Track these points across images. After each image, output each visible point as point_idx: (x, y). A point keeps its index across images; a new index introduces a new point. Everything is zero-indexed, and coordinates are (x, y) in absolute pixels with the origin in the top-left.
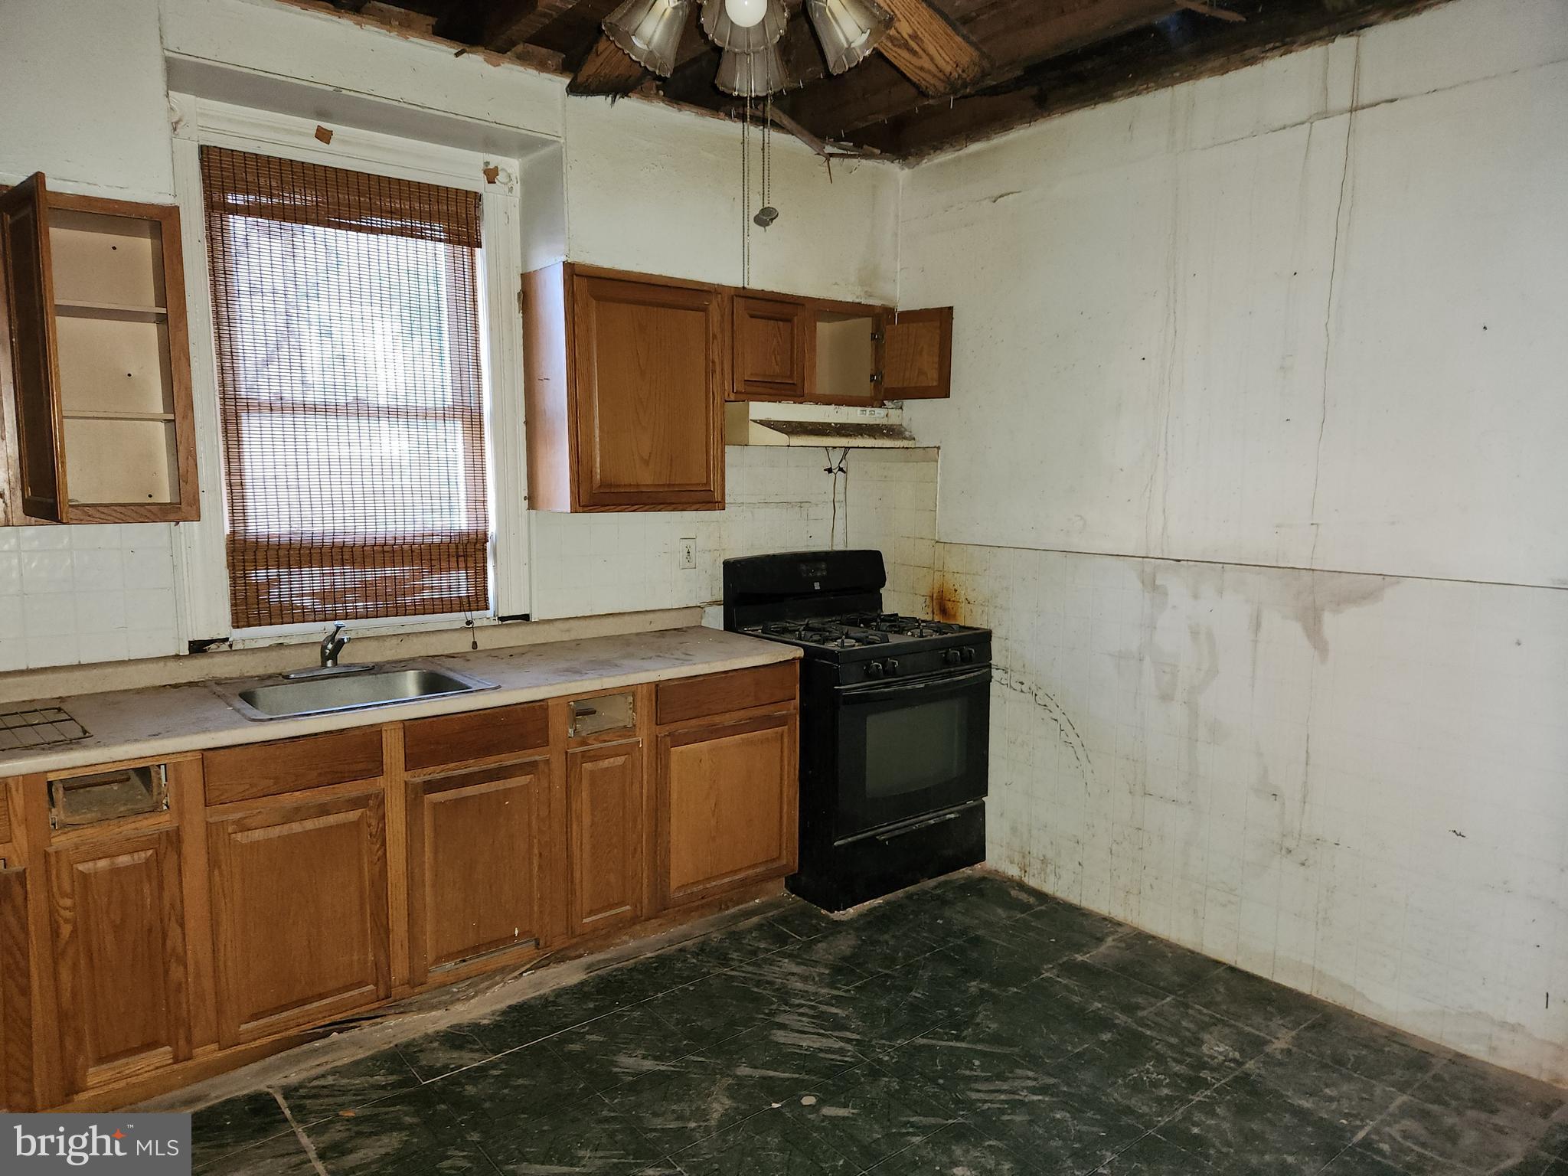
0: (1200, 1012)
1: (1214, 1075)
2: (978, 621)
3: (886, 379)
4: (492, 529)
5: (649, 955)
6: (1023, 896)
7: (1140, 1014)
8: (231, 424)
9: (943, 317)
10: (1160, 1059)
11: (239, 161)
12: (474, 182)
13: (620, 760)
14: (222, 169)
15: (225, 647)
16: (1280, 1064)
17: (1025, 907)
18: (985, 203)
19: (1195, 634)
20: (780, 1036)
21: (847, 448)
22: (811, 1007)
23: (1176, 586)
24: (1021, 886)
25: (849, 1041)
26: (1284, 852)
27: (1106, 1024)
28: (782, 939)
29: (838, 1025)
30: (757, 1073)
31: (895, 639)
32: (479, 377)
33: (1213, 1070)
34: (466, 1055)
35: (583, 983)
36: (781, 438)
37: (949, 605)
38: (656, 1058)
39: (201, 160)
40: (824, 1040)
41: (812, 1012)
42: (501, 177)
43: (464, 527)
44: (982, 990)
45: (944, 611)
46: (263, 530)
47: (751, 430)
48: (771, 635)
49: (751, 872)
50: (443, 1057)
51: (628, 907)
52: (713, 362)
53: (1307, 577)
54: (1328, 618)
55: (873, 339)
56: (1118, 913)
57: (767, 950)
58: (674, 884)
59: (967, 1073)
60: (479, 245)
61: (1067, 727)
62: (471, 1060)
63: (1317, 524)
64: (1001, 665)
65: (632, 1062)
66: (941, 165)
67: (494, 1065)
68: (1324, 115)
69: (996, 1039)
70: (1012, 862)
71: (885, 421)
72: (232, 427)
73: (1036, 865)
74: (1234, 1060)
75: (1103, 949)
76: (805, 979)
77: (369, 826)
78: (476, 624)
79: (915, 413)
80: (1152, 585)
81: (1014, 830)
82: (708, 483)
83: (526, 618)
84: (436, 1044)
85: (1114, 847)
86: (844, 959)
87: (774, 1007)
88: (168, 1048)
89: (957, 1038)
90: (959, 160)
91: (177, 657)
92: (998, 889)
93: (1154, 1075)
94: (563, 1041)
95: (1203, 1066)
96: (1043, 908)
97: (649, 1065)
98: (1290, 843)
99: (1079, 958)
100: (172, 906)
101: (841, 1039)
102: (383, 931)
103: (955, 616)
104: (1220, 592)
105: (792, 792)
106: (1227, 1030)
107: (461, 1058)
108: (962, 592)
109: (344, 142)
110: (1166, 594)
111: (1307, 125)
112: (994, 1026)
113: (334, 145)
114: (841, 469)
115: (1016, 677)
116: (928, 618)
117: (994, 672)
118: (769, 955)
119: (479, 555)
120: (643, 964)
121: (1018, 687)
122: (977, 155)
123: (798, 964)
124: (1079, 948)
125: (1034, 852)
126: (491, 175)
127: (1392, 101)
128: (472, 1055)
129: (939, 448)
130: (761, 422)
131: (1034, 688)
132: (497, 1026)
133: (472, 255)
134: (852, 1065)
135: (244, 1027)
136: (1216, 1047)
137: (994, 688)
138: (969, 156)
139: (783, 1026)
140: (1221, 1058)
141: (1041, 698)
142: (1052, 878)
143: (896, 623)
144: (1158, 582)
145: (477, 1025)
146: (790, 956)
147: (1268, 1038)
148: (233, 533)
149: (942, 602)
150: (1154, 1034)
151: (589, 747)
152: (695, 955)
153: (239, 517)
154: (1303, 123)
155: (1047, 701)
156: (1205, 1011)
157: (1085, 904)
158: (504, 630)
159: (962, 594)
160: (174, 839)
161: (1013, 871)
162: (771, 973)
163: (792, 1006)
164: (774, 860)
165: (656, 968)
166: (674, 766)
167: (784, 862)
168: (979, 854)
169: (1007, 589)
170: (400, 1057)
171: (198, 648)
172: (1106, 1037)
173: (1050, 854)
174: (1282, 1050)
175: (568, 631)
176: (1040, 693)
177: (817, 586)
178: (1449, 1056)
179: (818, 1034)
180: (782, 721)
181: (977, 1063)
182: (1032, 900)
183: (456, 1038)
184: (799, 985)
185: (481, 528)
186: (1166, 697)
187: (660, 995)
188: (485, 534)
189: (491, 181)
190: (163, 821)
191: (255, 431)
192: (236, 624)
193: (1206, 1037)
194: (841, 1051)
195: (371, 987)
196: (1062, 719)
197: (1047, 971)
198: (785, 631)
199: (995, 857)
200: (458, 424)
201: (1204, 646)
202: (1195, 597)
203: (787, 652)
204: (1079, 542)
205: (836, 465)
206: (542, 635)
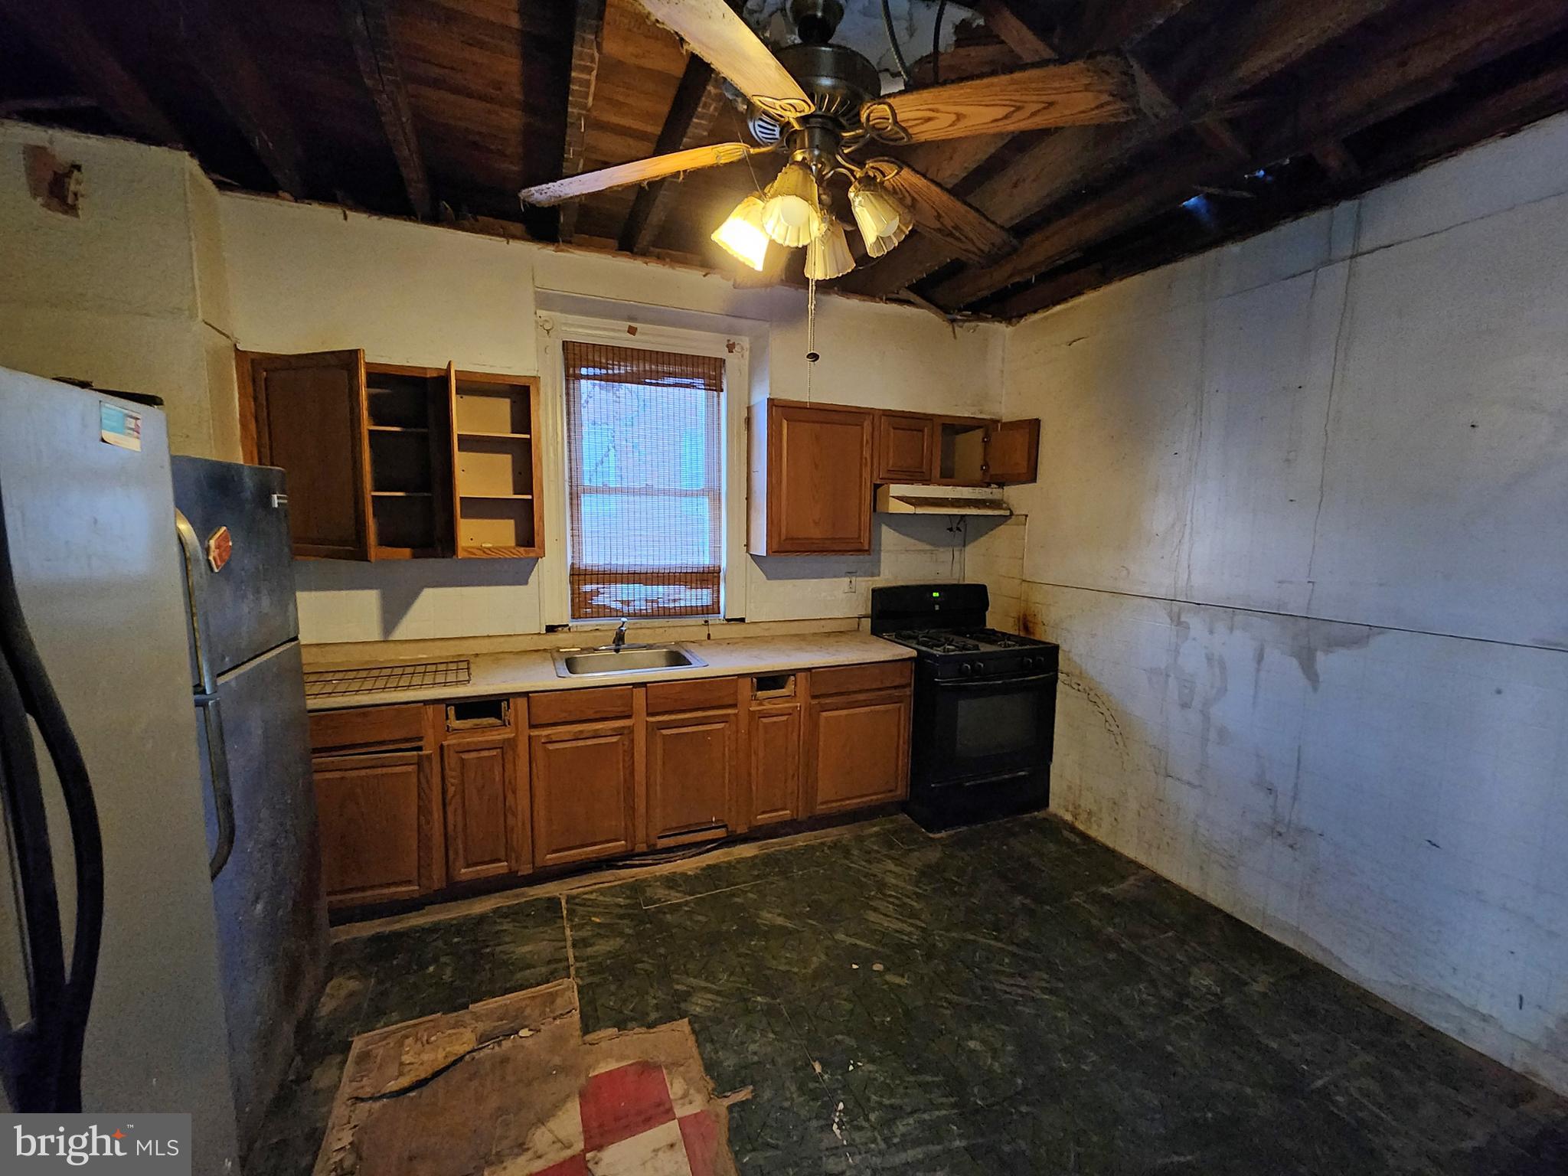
0: (1195, 950)
1: (1196, 1004)
2: (1051, 639)
3: (991, 469)
4: (724, 565)
5: (801, 844)
6: (1072, 837)
7: (1144, 943)
8: (574, 498)
9: (1033, 427)
10: (1153, 982)
11: (584, 349)
12: (721, 352)
13: (785, 718)
14: (574, 354)
15: (566, 629)
16: (1255, 1004)
17: (1069, 844)
18: (1063, 346)
19: (1209, 659)
20: (872, 916)
21: (963, 516)
22: (897, 898)
23: (1196, 623)
24: (1073, 829)
25: (917, 927)
26: (1275, 834)
27: (1114, 946)
28: (891, 846)
29: (914, 914)
30: (850, 940)
31: (985, 648)
32: (720, 471)
33: (1195, 999)
34: (673, 893)
35: (756, 857)
37: (1031, 625)
38: (786, 917)
39: (563, 349)
40: (900, 924)
41: (897, 902)
42: (737, 348)
43: (707, 562)
44: (1023, 904)
45: (1026, 628)
46: (589, 562)
47: (890, 502)
48: (901, 639)
49: (874, 797)
50: (661, 892)
51: (788, 812)
52: (866, 459)
53: (1303, 623)
54: (1320, 656)
55: (983, 441)
56: (1142, 859)
57: (878, 852)
58: (819, 799)
59: (998, 967)
60: (722, 390)
61: (1110, 719)
62: (676, 898)
63: (1313, 583)
64: (1065, 671)
65: (770, 917)
66: (1034, 322)
67: (687, 903)
68: (1328, 263)
69: (1025, 944)
70: (1067, 811)
71: (990, 497)
72: (575, 502)
73: (1083, 816)
74: (1216, 995)
75: (1124, 886)
76: (897, 876)
77: (623, 745)
78: (710, 623)
79: (1011, 492)
80: (1177, 621)
81: (1070, 788)
82: (860, 536)
83: (742, 620)
84: (658, 883)
85: (1142, 811)
86: (929, 866)
87: (873, 893)
88: (506, 863)
89: (996, 938)
90: (1046, 318)
91: (539, 634)
92: (1055, 828)
93: (1144, 996)
94: (733, 895)
95: (1188, 995)
96: (1085, 847)
97: (780, 921)
98: (1281, 828)
99: (1105, 890)
100: (510, 783)
101: (912, 925)
102: (631, 810)
103: (1033, 634)
104: (1231, 629)
105: (904, 747)
106: (1213, 967)
107: (669, 895)
108: (1038, 615)
109: (643, 334)
110: (1188, 628)
111: (1313, 273)
112: (1027, 934)
113: (637, 336)
114: (959, 529)
115: (1075, 680)
116: (1016, 633)
117: (1060, 675)
118: (879, 856)
119: (716, 580)
120: (795, 849)
121: (1076, 687)
122: (1058, 313)
123: (896, 865)
124: (1107, 882)
125: (1083, 805)
126: (731, 348)
127: (1390, 246)
128: (677, 894)
129: (1027, 516)
130: (898, 498)
131: (1087, 688)
132: (696, 876)
133: (719, 396)
134: (914, 946)
135: (549, 856)
136: (1202, 980)
137: (1060, 686)
138: (1053, 315)
139: (875, 910)
140: (1204, 990)
141: (1093, 696)
142: (1095, 827)
143: (993, 636)
144: (1183, 619)
145: (686, 874)
146: (892, 858)
147: (1249, 980)
148: (573, 564)
149: (1026, 622)
150: (1151, 961)
151: (764, 707)
152: (830, 848)
153: (576, 555)
154: (1310, 271)
155: (1096, 699)
156: (1198, 948)
157: (1118, 848)
158: (728, 627)
159: (1039, 618)
160: (511, 743)
161: (1068, 817)
162: (875, 868)
163: (884, 895)
164: (891, 791)
165: (803, 854)
166: (822, 722)
167: (899, 792)
168: (1044, 802)
169: (1071, 616)
170: (636, 888)
171: (551, 629)
172: (1111, 956)
173: (1095, 808)
174: (1259, 992)
175: (768, 629)
176: (1092, 693)
177: (937, 608)
178: (1420, 1028)
179: (897, 919)
180: (899, 700)
181: (1007, 960)
182: (1078, 840)
183: (671, 882)
184: (893, 881)
185: (717, 564)
186: (1185, 706)
187: (800, 873)
188: (719, 567)
189: (731, 351)
190: (506, 734)
191: (588, 505)
192: (573, 617)
193: (1196, 970)
194: (910, 934)
195: (623, 842)
196: (1107, 714)
197: (1077, 897)
198: (910, 637)
199: (1055, 805)
200: (706, 500)
201: (1217, 670)
202: (1211, 632)
203: (907, 652)
204: (1123, 586)
205: (954, 526)
206: (752, 631)
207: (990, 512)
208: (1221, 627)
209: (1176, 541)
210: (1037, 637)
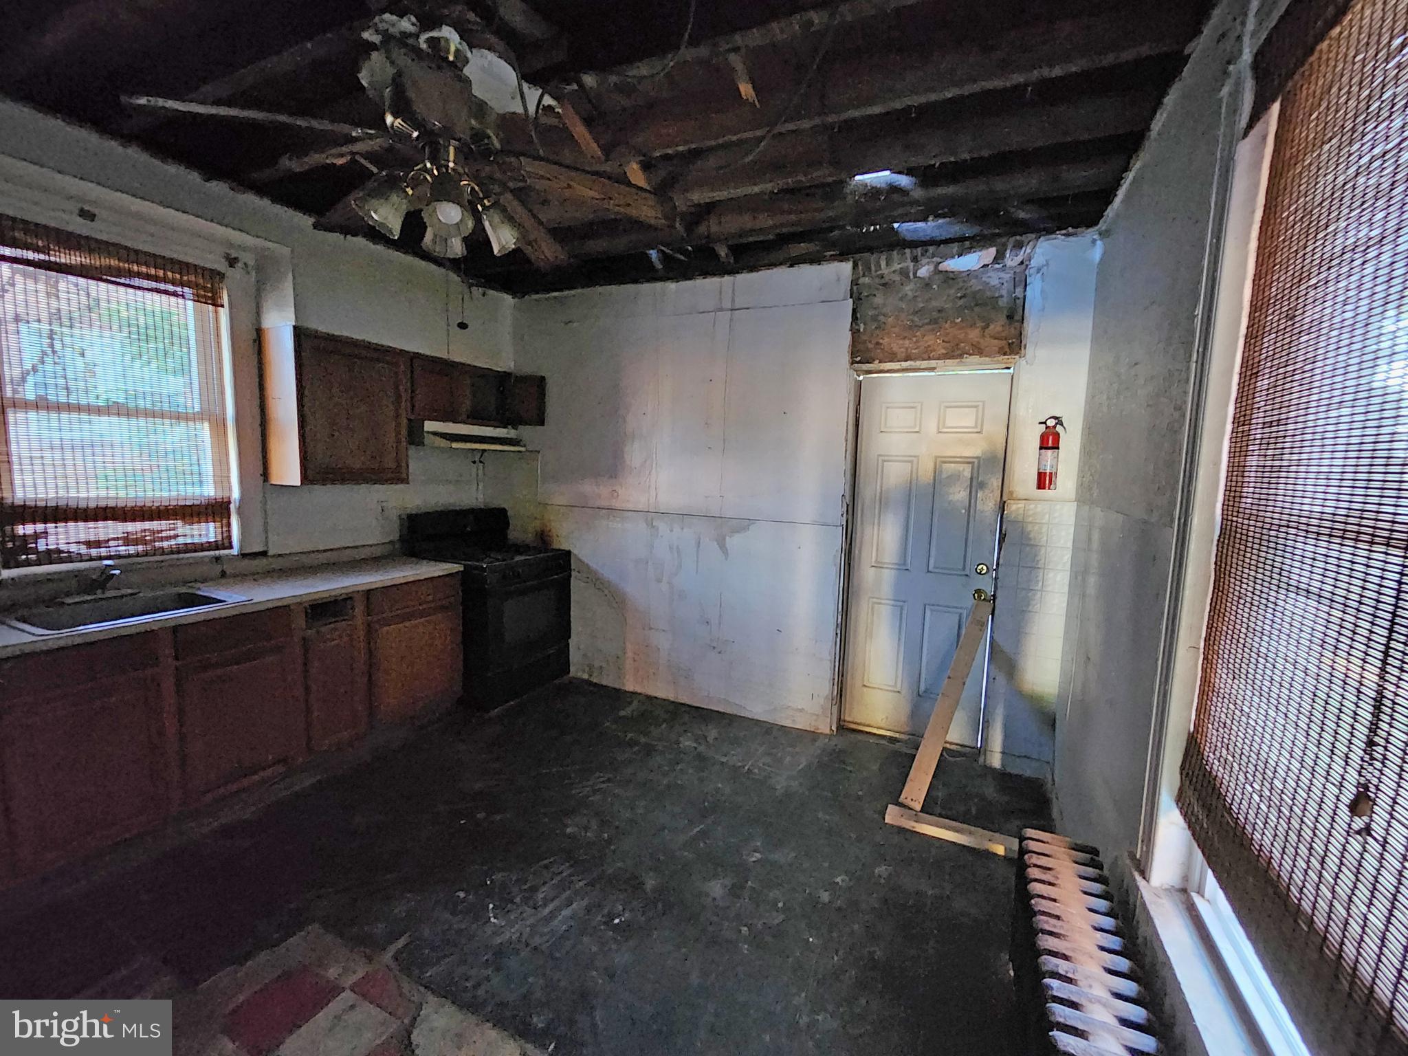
0: (678, 729)
2: (563, 547)
3: (507, 412)
4: (234, 497)
7: (651, 735)
9: (540, 381)
10: (661, 754)
12: (218, 264)
16: (713, 745)
17: (591, 693)
18: (561, 324)
19: (671, 548)
21: (484, 451)
23: (662, 526)
24: (589, 683)
25: (502, 779)
26: (711, 649)
27: (636, 743)
29: (496, 772)
33: (685, 754)
36: (443, 443)
37: (546, 538)
40: (488, 782)
42: (240, 264)
43: (212, 493)
45: (544, 541)
47: (426, 437)
48: (438, 556)
53: (718, 521)
54: (728, 539)
55: (499, 390)
56: (638, 688)
59: (569, 781)
60: (221, 306)
61: (611, 598)
63: (723, 496)
64: (576, 568)
66: (536, 300)
68: (721, 310)
70: (584, 671)
71: (507, 436)
73: (596, 671)
74: (694, 748)
75: (632, 707)
76: (471, 752)
78: (223, 559)
79: (525, 432)
81: (584, 655)
82: (399, 466)
83: (264, 553)
85: (636, 657)
90: (546, 299)
92: (577, 686)
93: (660, 762)
95: (681, 753)
96: (601, 691)
98: (715, 644)
99: (621, 714)
101: (497, 779)
103: (550, 544)
104: (683, 528)
106: (690, 734)
108: (553, 530)
109: (106, 223)
110: (658, 529)
111: (714, 313)
113: (96, 224)
114: (481, 462)
115: (584, 575)
117: (573, 573)
119: (225, 512)
121: (585, 580)
122: (556, 298)
124: (621, 708)
125: (595, 664)
126: (231, 262)
129: (539, 451)
130: (432, 433)
131: (594, 580)
133: (216, 312)
138: (552, 298)
141: (596, 582)
143: (520, 548)
144: (654, 524)
147: (708, 734)
149: (543, 537)
153: (7, 486)
154: (711, 312)
155: (601, 586)
156: (680, 728)
158: (246, 560)
159: (554, 533)
161: (586, 676)
164: (448, 689)
166: (381, 639)
167: (454, 689)
168: (566, 670)
169: (578, 528)
172: (636, 749)
173: (604, 664)
174: (713, 738)
175: (297, 561)
176: (598, 582)
177: (469, 529)
181: (573, 775)
185: (226, 495)
186: (658, 581)
188: (229, 499)
189: (231, 266)
193: (681, 739)
194: (498, 786)
196: (610, 595)
197: (606, 723)
199: (574, 671)
200: (206, 425)
201: (676, 554)
202: (672, 531)
203: (455, 568)
204: (615, 504)
205: (477, 459)
206: (277, 564)
207: (512, 448)
208: (677, 529)
209: (647, 472)
210: (556, 546)
